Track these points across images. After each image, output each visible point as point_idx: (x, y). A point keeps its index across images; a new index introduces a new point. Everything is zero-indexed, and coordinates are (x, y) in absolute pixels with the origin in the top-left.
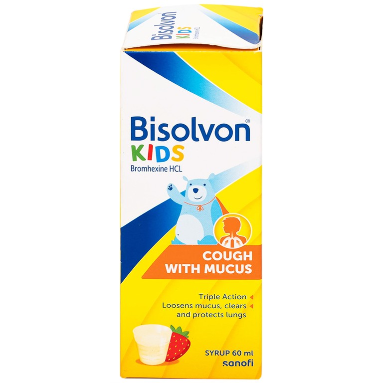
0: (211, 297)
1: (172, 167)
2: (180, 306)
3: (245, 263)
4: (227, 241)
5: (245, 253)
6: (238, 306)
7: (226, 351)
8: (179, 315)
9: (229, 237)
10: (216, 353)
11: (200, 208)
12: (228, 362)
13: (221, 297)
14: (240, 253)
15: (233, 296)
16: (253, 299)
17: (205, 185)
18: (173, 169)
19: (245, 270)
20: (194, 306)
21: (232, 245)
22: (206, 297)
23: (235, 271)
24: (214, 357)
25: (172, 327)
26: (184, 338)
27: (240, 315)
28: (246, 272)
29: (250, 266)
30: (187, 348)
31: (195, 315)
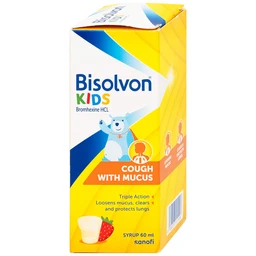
1: (102, 109)
2: (107, 203)
4: (137, 159)
5: (148, 166)
8: (107, 209)
9: (139, 156)
14: (145, 167)
15: (141, 196)
16: (153, 198)
21: (140, 162)
23: (142, 179)
26: (110, 225)
27: (145, 209)
28: (149, 180)
29: (152, 175)
31: (117, 209)
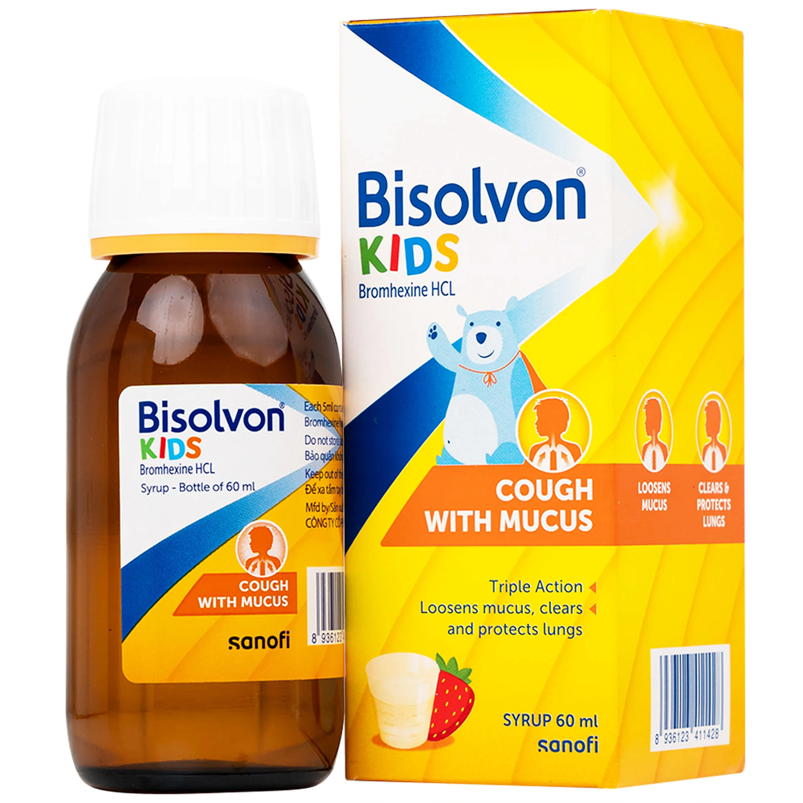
0: (513, 588)
1: (436, 286)
2: (453, 608)
3: (579, 505)
4: (543, 456)
5: (578, 482)
6: (567, 610)
7: (544, 715)
8: (452, 630)
9: (548, 446)
10: (524, 721)
11: (490, 379)
12: (549, 742)
13: (533, 587)
14: (569, 482)
15: (556, 584)
16: (595, 591)
17: (498, 324)
18: (438, 289)
19: (579, 522)
20: (480, 608)
21: (553, 465)
22: (503, 587)
23: (559, 526)
24: (521, 730)
25: (439, 659)
26: (463, 684)
27: (570, 631)
28: (582, 528)
29: (589, 513)
30: (469, 708)
31: (484, 631)
